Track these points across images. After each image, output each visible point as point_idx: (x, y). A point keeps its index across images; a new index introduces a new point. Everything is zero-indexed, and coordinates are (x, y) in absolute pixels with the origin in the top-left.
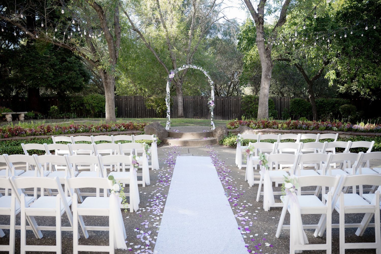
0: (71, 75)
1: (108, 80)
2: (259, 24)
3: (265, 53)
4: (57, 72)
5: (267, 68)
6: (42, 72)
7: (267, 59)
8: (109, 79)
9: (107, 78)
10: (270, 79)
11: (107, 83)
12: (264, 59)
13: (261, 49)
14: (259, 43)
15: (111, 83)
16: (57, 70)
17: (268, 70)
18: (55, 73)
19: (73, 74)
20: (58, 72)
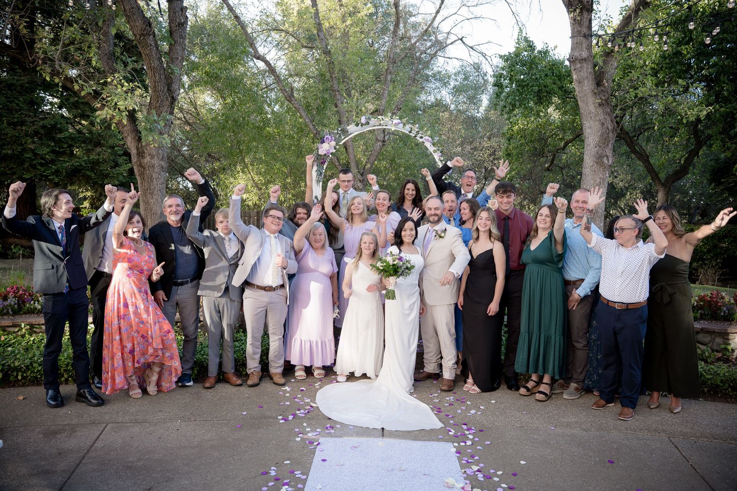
0: (99, 155)
1: (147, 160)
2: (581, 12)
3: (595, 93)
4: (63, 148)
5: (602, 135)
6: (21, 145)
7: (600, 111)
8: (150, 155)
9: (144, 152)
10: (610, 166)
11: (144, 168)
12: (593, 111)
13: (586, 81)
14: (579, 66)
15: (153, 167)
16: (62, 141)
17: (604, 140)
18: (57, 149)
19: (104, 155)
20: (65, 146)
